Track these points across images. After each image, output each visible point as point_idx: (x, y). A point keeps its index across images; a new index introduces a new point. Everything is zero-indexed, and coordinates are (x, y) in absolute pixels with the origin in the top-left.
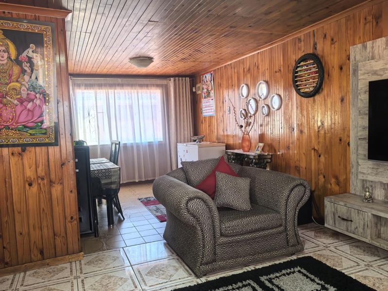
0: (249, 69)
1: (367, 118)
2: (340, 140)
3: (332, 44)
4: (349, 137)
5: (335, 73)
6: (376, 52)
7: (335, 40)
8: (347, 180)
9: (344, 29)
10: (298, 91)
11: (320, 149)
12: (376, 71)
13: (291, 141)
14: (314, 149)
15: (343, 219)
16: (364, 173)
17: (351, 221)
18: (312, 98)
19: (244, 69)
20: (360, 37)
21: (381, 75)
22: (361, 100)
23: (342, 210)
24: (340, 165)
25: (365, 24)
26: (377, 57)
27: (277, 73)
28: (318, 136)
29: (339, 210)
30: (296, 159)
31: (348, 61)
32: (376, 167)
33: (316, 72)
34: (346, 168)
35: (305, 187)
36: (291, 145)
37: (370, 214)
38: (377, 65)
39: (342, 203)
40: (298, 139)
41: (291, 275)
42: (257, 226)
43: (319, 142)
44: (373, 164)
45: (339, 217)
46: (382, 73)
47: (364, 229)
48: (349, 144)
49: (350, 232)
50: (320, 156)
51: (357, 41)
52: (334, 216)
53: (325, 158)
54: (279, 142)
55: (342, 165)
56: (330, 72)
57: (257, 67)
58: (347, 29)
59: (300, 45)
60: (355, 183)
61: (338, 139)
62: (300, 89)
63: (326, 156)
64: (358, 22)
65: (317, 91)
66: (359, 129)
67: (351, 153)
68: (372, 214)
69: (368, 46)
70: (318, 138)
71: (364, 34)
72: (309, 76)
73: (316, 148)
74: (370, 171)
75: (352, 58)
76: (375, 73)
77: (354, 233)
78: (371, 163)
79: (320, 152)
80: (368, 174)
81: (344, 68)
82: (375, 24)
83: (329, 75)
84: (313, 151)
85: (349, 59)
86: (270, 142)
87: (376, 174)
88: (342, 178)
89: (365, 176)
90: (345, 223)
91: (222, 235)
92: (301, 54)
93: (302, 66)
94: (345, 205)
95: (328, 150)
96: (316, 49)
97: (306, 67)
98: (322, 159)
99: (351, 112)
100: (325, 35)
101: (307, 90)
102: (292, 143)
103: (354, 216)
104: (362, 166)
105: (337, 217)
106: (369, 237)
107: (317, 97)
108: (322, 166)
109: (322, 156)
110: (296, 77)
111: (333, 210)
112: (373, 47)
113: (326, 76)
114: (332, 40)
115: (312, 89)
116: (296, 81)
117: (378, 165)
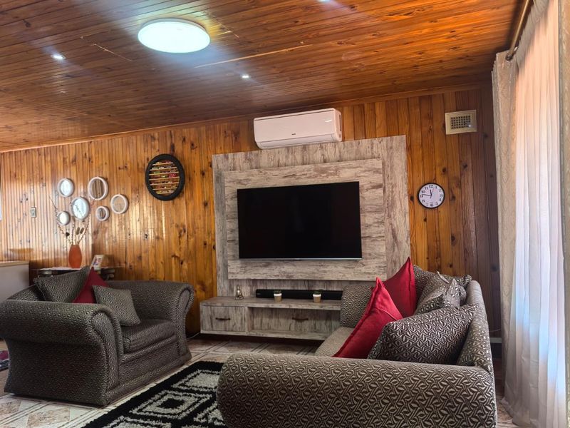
0: (74, 161)
1: (237, 221)
2: (205, 244)
3: (192, 149)
4: (214, 240)
5: (197, 178)
6: (237, 163)
7: (195, 145)
8: (214, 284)
9: (204, 136)
10: (153, 193)
11: (182, 255)
12: (241, 180)
13: (143, 250)
14: (175, 256)
15: (221, 320)
16: (233, 273)
17: (229, 319)
18: (171, 202)
19: (64, 159)
20: (221, 148)
21: (245, 185)
22: (228, 205)
23: (219, 311)
24: (205, 269)
25: (225, 137)
26: (238, 168)
27: (122, 171)
28: (180, 242)
29: (216, 311)
30: (150, 270)
31: (210, 168)
32: (244, 266)
33: (176, 175)
34: (212, 272)
35: (190, 291)
36: (143, 255)
37: (246, 308)
38: (241, 176)
39: (219, 304)
40: (154, 247)
41: (198, 377)
42: (157, 337)
43: (180, 248)
44: (242, 263)
45: (217, 319)
46: (246, 183)
47: (241, 324)
48: (214, 248)
49: (229, 331)
50: (182, 263)
51: (218, 151)
52: (211, 318)
53: (189, 264)
54: (126, 252)
55: (208, 269)
56: (191, 176)
57: (88, 159)
58: (207, 137)
59: (153, 143)
60: (222, 286)
61: (202, 243)
62: (155, 191)
63: (190, 262)
64: (218, 133)
65: (178, 194)
66: (228, 232)
67: (217, 256)
68: (249, 308)
69: (229, 157)
70: (180, 244)
71: (224, 146)
72: (166, 177)
73: (177, 254)
74: (239, 270)
75: (214, 165)
76: (240, 182)
77: (232, 331)
78: (239, 263)
79: (182, 259)
80: (238, 273)
81: (206, 173)
82: (234, 138)
83: (190, 179)
84: (173, 259)
85: (211, 166)
86: (111, 253)
87: (244, 272)
88: (208, 283)
89: (234, 276)
90: (223, 323)
91: (126, 352)
92: (155, 154)
93: (157, 166)
94: (223, 306)
95: (191, 255)
96: (174, 150)
97: (163, 168)
98: (185, 266)
99: (216, 216)
100: (184, 139)
101: (164, 193)
102: (145, 252)
103: (232, 313)
104: (231, 267)
105: (214, 319)
106: (247, 330)
107: (177, 200)
108: (185, 273)
109: (185, 263)
110: (150, 177)
111: (210, 313)
112: (234, 159)
113: (187, 180)
114: (192, 145)
115: (171, 192)
116: (151, 182)
117: (246, 264)
